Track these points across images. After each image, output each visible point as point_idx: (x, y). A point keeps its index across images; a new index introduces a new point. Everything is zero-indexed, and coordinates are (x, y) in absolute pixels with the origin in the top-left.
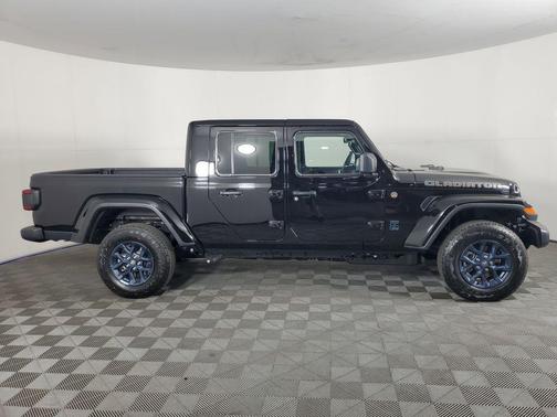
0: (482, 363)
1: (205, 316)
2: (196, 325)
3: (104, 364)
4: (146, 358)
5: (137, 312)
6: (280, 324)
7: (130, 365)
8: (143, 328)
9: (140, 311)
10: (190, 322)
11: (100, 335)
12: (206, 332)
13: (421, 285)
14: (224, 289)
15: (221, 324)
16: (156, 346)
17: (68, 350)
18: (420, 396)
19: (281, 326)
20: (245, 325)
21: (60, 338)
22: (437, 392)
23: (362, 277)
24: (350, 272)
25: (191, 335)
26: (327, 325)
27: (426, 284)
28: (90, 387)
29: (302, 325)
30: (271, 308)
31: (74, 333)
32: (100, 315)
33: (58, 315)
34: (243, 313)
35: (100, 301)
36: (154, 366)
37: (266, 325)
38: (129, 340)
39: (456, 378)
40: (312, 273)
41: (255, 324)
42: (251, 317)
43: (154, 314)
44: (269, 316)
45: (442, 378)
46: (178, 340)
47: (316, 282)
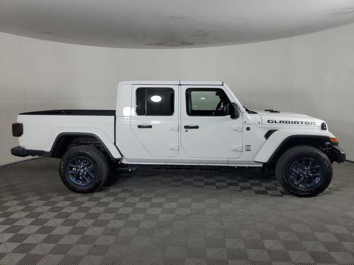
0: (282, 235)
1: (112, 205)
2: (105, 211)
3: (43, 236)
4: (71, 233)
5: (68, 203)
6: (159, 210)
7: (61, 237)
8: (71, 213)
9: (70, 202)
10: (101, 209)
11: (43, 218)
12: (112, 216)
13: (250, 185)
14: (125, 188)
15: (121, 211)
16: (79, 224)
17: (21, 227)
18: (241, 256)
19: (159, 212)
20: (136, 211)
21: (17, 220)
22: (252, 253)
23: (212, 180)
24: (206, 177)
25: (102, 217)
26: (188, 211)
27: (253, 185)
28: (33, 252)
29: (172, 211)
30: (154, 201)
31: (26, 217)
32: (44, 205)
33: (16, 205)
34: (136, 203)
35: (46, 195)
36: (76, 238)
37: (150, 211)
38: (61, 221)
39: (265, 244)
40: (182, 177)
41: (143, 211)
42: (140, 206)
43: (78, 204)
44: (152, 205)
45: (257, 245)
46: (93, 221)
47: (185, 184)
